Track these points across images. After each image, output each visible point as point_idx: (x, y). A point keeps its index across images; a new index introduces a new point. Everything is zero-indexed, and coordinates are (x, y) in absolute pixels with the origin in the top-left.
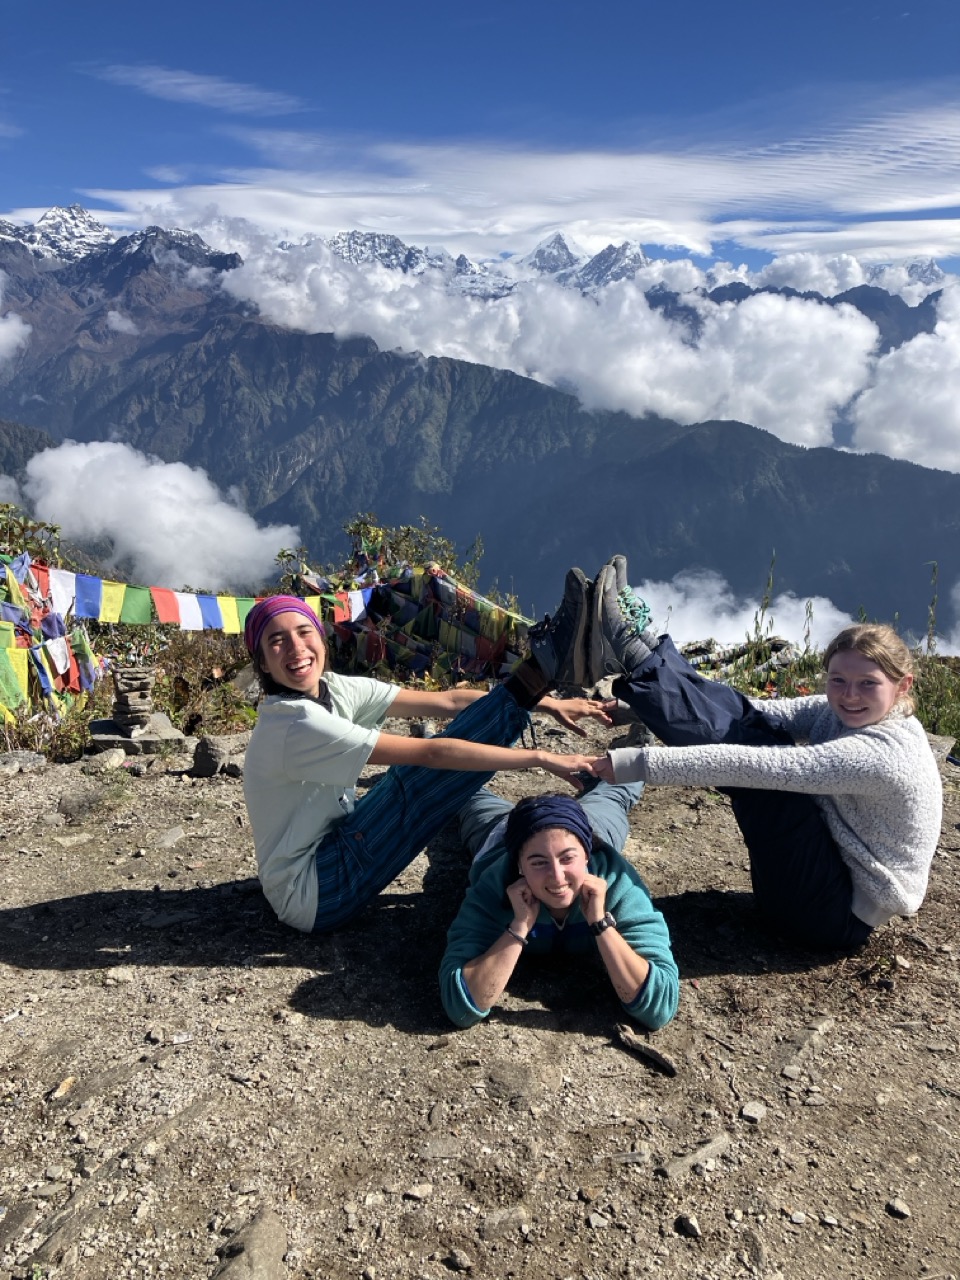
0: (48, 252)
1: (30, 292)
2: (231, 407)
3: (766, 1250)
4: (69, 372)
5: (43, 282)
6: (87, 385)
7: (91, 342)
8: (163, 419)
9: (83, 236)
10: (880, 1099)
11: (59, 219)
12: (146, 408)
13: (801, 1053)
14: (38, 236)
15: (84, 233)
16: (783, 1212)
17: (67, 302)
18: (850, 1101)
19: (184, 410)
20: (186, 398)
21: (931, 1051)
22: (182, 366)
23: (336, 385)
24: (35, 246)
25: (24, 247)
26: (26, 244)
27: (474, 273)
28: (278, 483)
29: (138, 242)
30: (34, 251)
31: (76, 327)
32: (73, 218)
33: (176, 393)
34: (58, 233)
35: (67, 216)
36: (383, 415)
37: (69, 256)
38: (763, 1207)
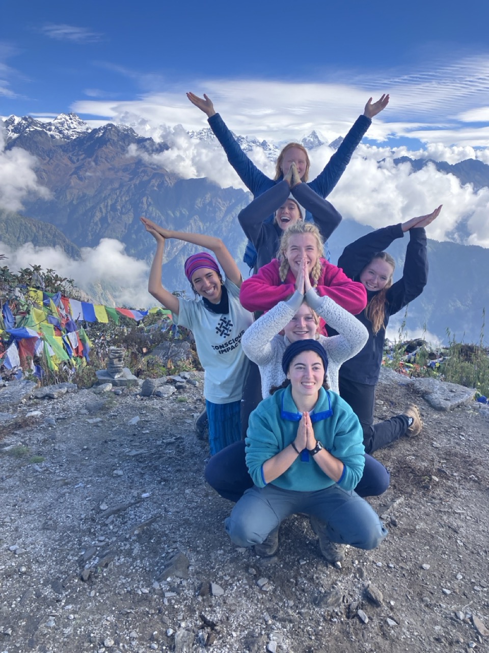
0: (58, 136)
1: (48, 156)
2: (146, 215)
3: (365, 574)
4: (66, 196)
5: (55, 151)
6: (75, 202)
7: (78, 181)
8: (112, 220)
9: (75, 128)
10: (417, 527)
11: (63, 120)
12: (104, 214)
13: (389, 510)
14: (53, 128)
15: (76, 126)
16: (373, 562)
17: (66, 161)
18: (406, 527)
19: (123, 216)
20: (124, 210)
21: (440, 511)
22: (122, 193)
23: (199, 205)
24: (52, 133)
25: (46, 134)
26: (47, 132)
27: (270, 149)
28: (169, 254)
29: (102, 131)
30: (51, 135)
31: (70, 173)
32: (71, 119)
33: (119, 207)
34: (63, 126)
35: (68, 118)
36: (222, 220)
37: (68, 138)
38: (366, 560)
